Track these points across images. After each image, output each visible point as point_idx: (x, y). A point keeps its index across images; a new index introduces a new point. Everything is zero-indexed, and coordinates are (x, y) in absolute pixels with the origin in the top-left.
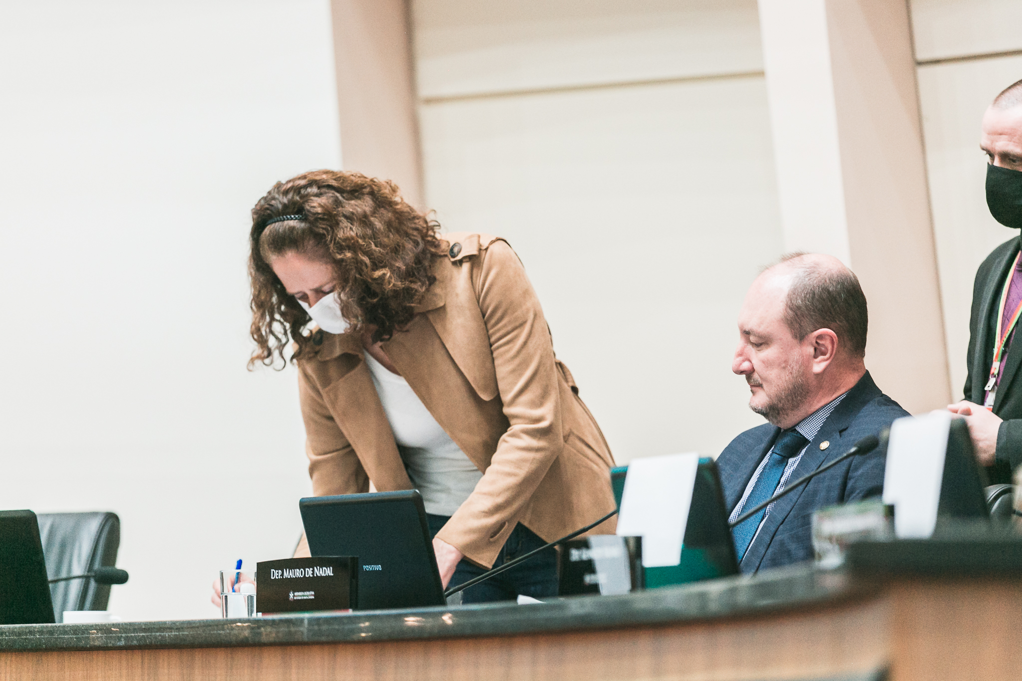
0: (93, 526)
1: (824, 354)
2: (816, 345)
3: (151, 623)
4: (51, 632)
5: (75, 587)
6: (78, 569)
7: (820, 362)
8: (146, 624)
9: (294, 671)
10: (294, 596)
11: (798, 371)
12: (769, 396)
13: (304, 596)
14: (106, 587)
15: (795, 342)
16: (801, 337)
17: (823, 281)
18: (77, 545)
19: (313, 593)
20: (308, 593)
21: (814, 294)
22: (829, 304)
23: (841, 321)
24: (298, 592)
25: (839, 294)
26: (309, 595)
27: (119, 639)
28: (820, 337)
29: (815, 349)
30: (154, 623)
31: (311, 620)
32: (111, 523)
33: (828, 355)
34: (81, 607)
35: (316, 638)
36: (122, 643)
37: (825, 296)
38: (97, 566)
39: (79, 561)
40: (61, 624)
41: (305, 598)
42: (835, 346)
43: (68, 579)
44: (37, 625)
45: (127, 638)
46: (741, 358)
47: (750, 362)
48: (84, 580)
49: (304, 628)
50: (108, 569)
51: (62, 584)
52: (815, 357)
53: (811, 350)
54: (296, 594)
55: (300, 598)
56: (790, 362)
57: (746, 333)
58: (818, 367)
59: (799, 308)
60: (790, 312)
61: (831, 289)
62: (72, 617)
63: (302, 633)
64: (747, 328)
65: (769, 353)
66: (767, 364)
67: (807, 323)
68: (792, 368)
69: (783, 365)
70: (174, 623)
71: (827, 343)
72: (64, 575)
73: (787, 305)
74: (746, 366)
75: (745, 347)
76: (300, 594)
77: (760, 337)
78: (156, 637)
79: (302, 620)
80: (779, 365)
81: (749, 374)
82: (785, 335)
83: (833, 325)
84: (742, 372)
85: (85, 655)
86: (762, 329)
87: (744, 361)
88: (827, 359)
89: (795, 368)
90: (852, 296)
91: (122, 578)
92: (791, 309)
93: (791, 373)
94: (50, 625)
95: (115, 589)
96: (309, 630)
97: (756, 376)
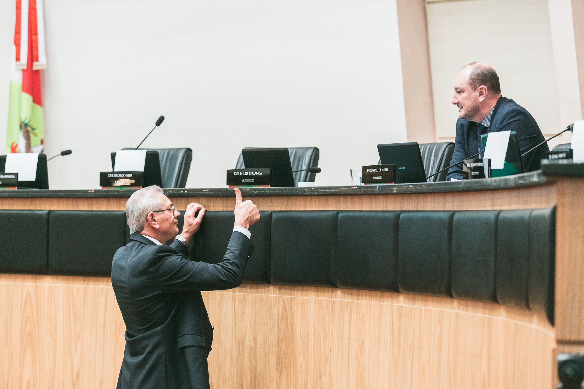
0: (310, 152)
1: (483, 95)
2: (480, 92)
3: (326, 187)
4: (292, 189)
5: (303, 173)
6: (304, 168)
7: (482, 98)
8: (324, 187)
9: (374, 204)
10: (375, 178)
11: (474, 101)
12: (465, 111)
13: (378, 178)
14: (314, 174)
15: (472, 91)
16: (475, 89)
17: (482, 70)
18: (304, 158)
19: (381, 177)
20: (379, 177)
21: (479, 74)
22: (485, 78)
23: (488, 84)
24: (376, 176)
25: (488, 74)
26: (380, 178)
27: (315, 192)
28: (481, 89)
29: (480, 94)
30: (327, 187)
31: (379, 186)
32: (316, 152)
33: (484, 95)
34: (305, 181)
35: (381, 193)
36: (316, 194)
37: (483, 75)
38: (311, 166)
39: (305, 164)
40: (297, 187)
41: (379, 178)
42: (487, 92)
43: (301, 171)
44: (288, 187)
45: (318, 192)
46: (455, 99)
47: (458, 99)
48: (306, 171)
49: (377, 190)
50: (315, 168)
51: (299, 172)
52: (480, 96)
53: (479, 94)
54: (376, 177)
55: (377, 179)
56: (471, 98)
57: (456, 89)
58: (481, 99)
59: (474, 79)
60: (471, 81)
61: (485, 73)
62: (302, 184)
63: (376, 191)
64: (456, 87)
65: (464, 95)
66: (464, 99)
67: (476, 84)
68: (472, 100)
69: (469, 99)
70: (333, 187)
71: (484, 91)
72: (299, 169)
73: (470, 78)
74: (456, 101)
75: (456, 95)
76: (377, 177)
77: (461, 89)
78: (327, 192)
79: (376, 186)
80: (467, 99)
81: (458, 104)
82: (469, 88)
83: (486, 85)
84: (455, 104)
85: (303, 197)
86: (461, 87)
87: (456, 99)
88: (484, 97)
89: (473, 100)
90: (492, 75)
91: (319, 171)
92: (471, 79)
93: (472, 102)
94: (293, 187)
95: (317, 174)
96: (378, 190)
97: (460, 104)
